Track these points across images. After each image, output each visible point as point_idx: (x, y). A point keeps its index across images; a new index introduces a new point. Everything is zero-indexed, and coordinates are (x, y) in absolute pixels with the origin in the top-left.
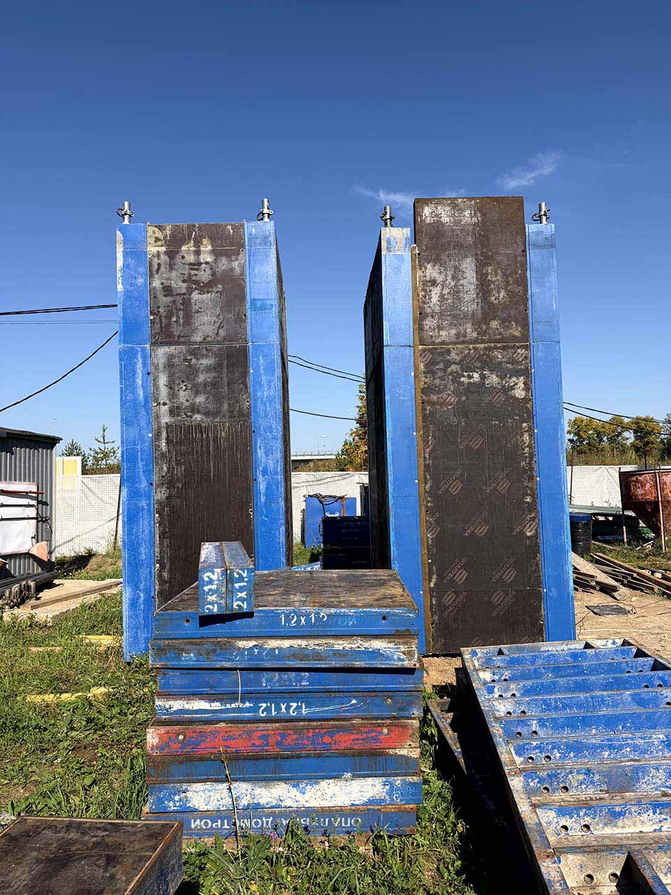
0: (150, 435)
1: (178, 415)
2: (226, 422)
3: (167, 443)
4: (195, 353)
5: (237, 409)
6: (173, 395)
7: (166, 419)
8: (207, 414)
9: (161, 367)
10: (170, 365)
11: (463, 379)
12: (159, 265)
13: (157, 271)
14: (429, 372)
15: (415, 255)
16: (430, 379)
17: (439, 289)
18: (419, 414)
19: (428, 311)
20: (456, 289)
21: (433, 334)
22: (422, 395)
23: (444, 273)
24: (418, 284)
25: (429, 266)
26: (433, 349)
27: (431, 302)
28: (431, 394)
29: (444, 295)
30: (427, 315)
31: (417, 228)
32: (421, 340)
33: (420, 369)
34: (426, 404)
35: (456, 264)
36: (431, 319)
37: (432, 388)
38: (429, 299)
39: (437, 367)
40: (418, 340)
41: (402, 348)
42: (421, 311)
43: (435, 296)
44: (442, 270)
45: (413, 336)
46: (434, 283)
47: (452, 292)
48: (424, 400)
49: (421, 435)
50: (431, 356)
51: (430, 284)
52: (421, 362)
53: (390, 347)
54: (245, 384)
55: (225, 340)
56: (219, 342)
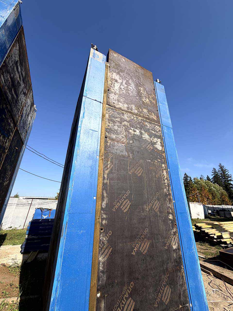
11: (130, 131)
14: (111, 120)
15: (108, 66)
16: (112, 125)
17: (119, 85)
18: (103, 144)
19: (113, 91)
20: (127, 89)
21: (115, 102)
22: (106, 132)
23: (122, 80)
24: (108, 77)
25: (114, 73)
26: (114, 109)
27: (114, 88)
28: (112, 134)
29: (121, 88)
30: (112, 92)
31: (109, 57)
32: (108, 102)
33: (106, 117)
34: (108, 139)
35: (127, 79)
36: (114, 95)
37: (113, 130)
38: (114, 86)
39: (116, 119)
40: (106, 102)
41: (96, 101)
42: (109, 89)
43: (117, 86)
44: (121, 78)
45: (103, 98)
46: (116, 81)
47: (125, 88)
48: (107, 135)
49: (102, 159)
50: (113, 112)
51: (115, 81)
52: (107, 113)
53: (87, 98)
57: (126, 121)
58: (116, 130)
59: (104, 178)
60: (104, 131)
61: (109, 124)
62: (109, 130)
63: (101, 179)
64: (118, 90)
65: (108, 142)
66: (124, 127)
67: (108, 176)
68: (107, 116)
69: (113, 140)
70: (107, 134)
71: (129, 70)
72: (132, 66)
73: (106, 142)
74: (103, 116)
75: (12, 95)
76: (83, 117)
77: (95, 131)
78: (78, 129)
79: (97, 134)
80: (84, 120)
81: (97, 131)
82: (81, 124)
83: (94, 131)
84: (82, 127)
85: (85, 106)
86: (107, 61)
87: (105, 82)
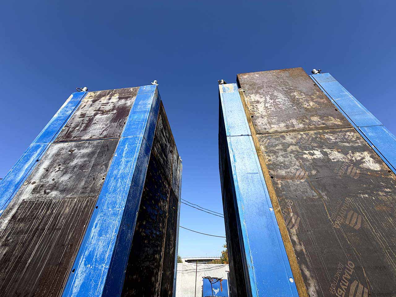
0: (2, 211)
1: (39, 192)
2: (75, 198)
4: (79, 147)
5: (92, 185)
6: (45, 176)
7: (25, 196)
10: (58, 154)
11: (305, 156)
12: (85, 105)
13: (82, 108)
14: (271, 152)
15: (242, 92)
16: (274, 157)
17: (263, 104)
18: (271, 188)
19: (258, 115)
20: (275, 104)
21: (266, 127)
22: (270, 170)
23: (264, 97)
24: (247, 103)
25: (252, 95)
26: (269, 136)
27: (258, 111)
28: (278, 170)
29: (267, 107)
30: (258, 117)
31: (240, 83)
32: (257, 131)
33: (261, 150)
34: (275, 178)
35: (271, 93)
36: (262, 119)
37: (278, 164)
38: (257, 109)
39: (277, 148)
40: (254, 131)
41: (242, 136)
42: (252, 116)
43: (261, 108)
44: (262, 96)
45: (250, 129)
46: (258, 102)
47: (273, 105)
48: (272, 174)
49: (279, 211)
50: (269, 141)
51: (255, 103)
52: (260, 145)
53: (232, 137)
54: (106, 166)
55: (105, 137)
56: (100, 139)
57: (292, 144)
58: (282, 163)
59: (294, 242)
60: (266, 170)
61: (269, 158)
62: (272, 166)
63: (290, 245)
64: (264, 111)
65: (277, 184)
66: (292, 155)
67: (298, 238)
68: (263, 148)
69: (283, 178)
70: (272, 172)
71: (269, 81)
72: (270, 76)
73: (275, 184)
74: (258, 150)
75: (163, 159)
76: (235, 160)
77: (255, 173)
78: (234, 178)
79: (259, 177)
80: (236, 164)
81: (257, 173)
82: (235, 170)
83: (253, 173)
84: (237, 174)
85: (233, 147)
86: (239, 87)
87: (245, 111)
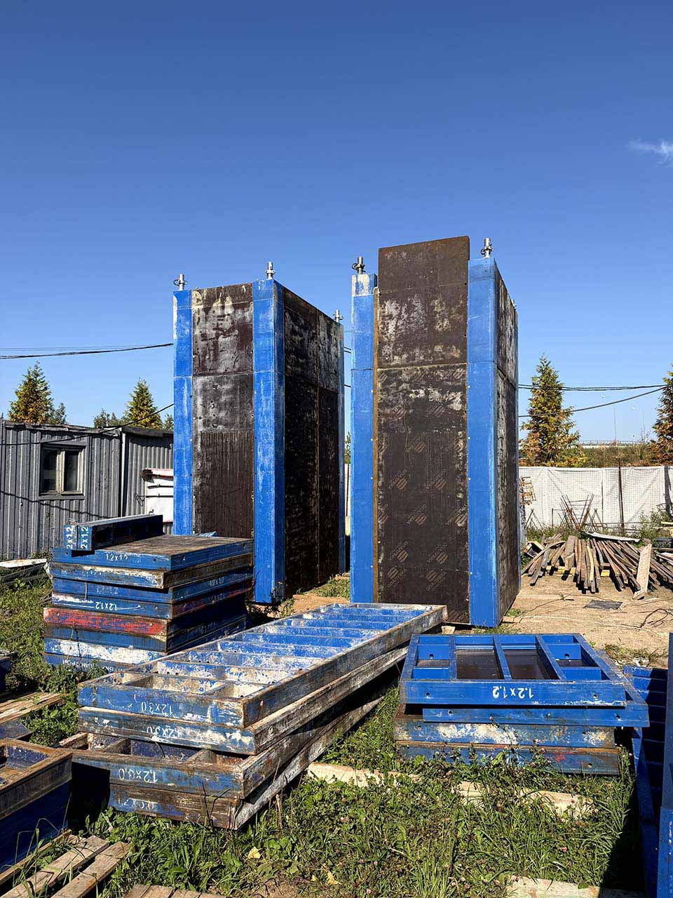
0: (191, 440)
1: (208, 426)
2: (238, 431)
3: (201, 446)
4: (220, 381)
5: (246, 421)
6: (205, 412)
7: (201, 429)
8: (226, 425)
9: (199, 391)
10: (204, 390)
12: (199, 319)
13: (198, 323)
14: (385, 389)
15: (377, 295)
16: (386, 396)
17: (395, 321)
18: (376, 424)
19: (385, 340)
20: (408, 321)
21: (389, 358)
22: (379, 408)
23: (400, 307)
24: (378, 319)
25: (388, 303)
26: (389, 371)
27: (388, 333)
28: (386, 408)
29: (399, 326)
30: (385, 344)
34: (381, 416)
35: (409, 300)
36: (388, 347)
37: (387, 403)
38: (387, 330)
39: (391, 385)
40: (377, 364)
42: (380, 341)
43: (391, 328)
44: (398, 305)
45: (373, 361)
46: (391, 317)
47: (405, 323)
48: (380, 412)
49: (376, 441)
50: (387, 376)
51: (388, 318)
54: (251, 402)
55: (239, 370)
56: (235, 372)
57: (405, 382)
58: (390, 401)
59: (379, 460)
60: (376, 408)
61: (382, 396)
62: (382, 405)
63: (376, 462)
64: (394, 333)
66: (401, 393)
67: (382, 458)
68: (379, 385)
69: (387, 416)
73: (379, 421)
74: (375, 388)
87: (374, 332)
